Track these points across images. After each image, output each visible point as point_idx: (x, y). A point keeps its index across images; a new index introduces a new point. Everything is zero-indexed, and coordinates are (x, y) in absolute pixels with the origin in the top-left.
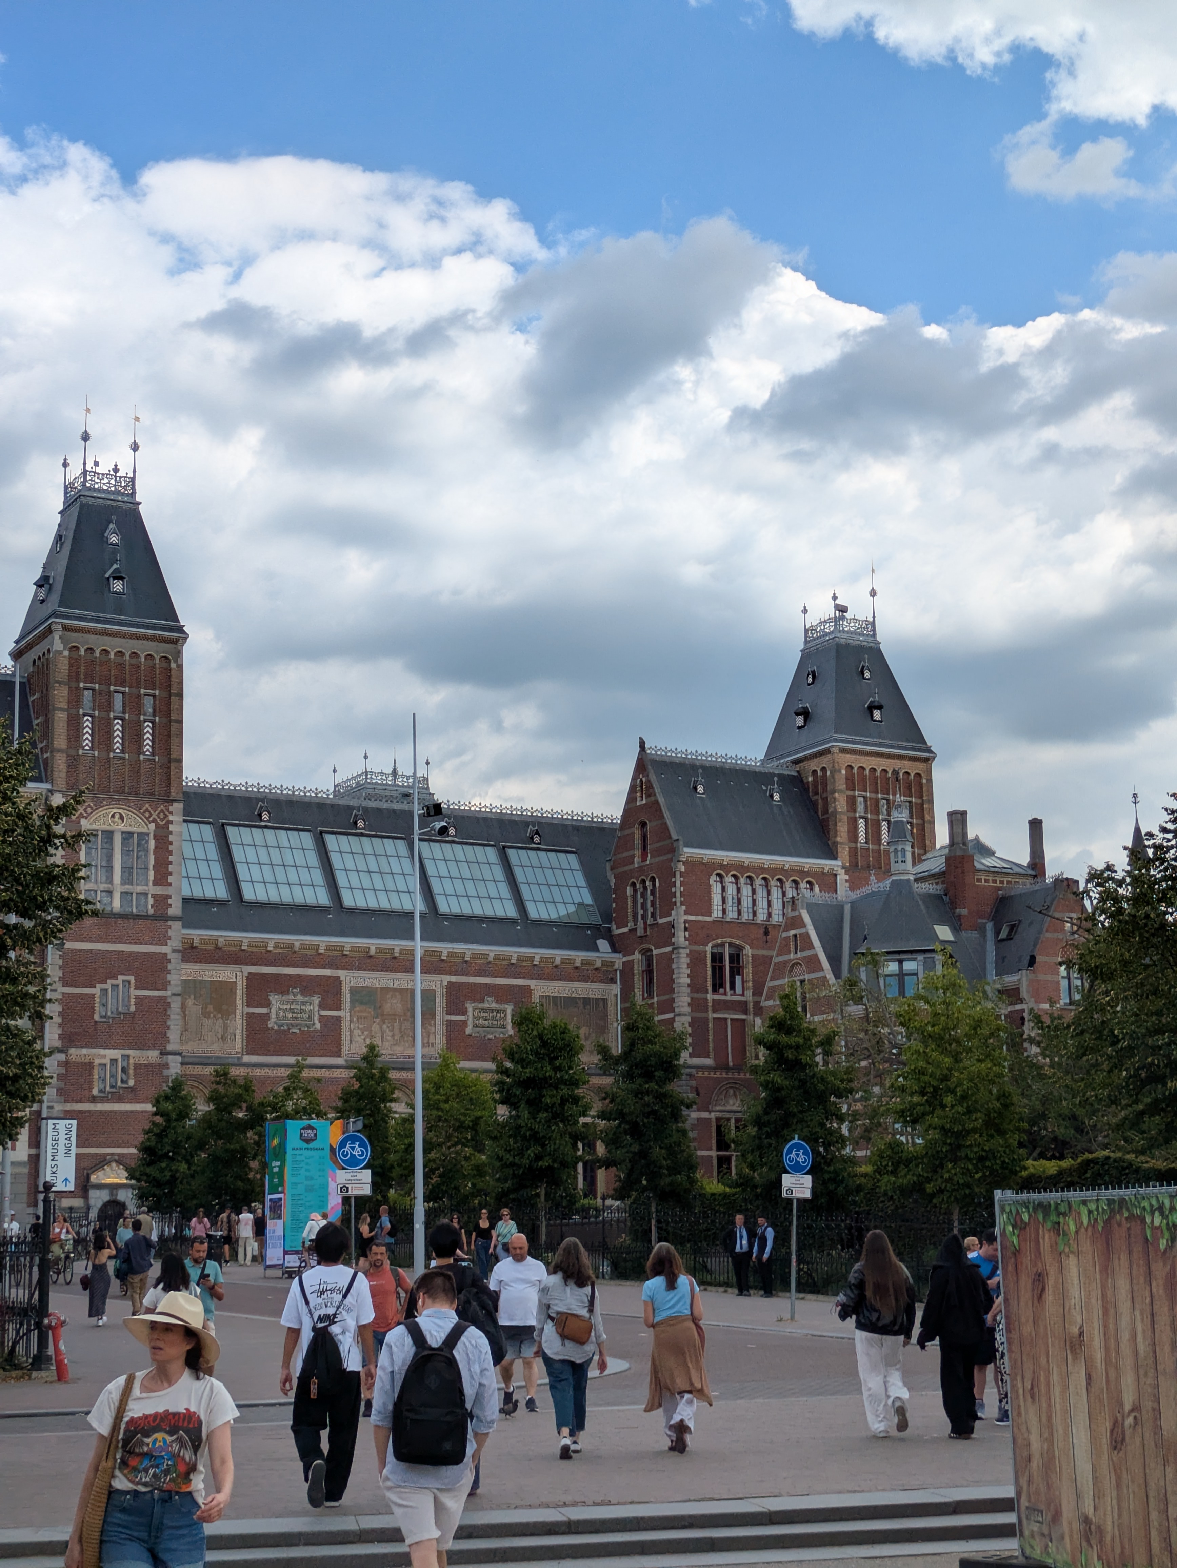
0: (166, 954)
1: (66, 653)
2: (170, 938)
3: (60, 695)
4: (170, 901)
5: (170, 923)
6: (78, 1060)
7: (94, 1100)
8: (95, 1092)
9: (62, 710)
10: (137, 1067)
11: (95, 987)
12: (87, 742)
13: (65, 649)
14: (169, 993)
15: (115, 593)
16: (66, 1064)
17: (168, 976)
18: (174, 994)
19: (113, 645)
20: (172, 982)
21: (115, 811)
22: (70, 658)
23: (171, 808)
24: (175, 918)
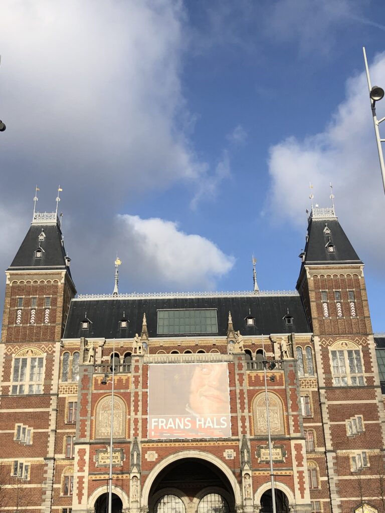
0: (376, 403)
1: (312, 278)
2: (376, 396)
3: (312, 295)
4: (374, 379)
5: (376, 389)
6: (342, 455)
7: (352, 474)
8: (352, 470)
9: (313, 301)
10: (370, 457)
11: (345, 421)
12: (326, 314)
13: (311, 277)
14: (380, 422)
15: (330, 252)
16: (336, 458)
17: (379, 414)
18: (383, 422)
19: (332, 272)
20: (381, 417)
21: (343, 341)
22: (314, 280)
23: (368, 338)
24: (377, 387)
